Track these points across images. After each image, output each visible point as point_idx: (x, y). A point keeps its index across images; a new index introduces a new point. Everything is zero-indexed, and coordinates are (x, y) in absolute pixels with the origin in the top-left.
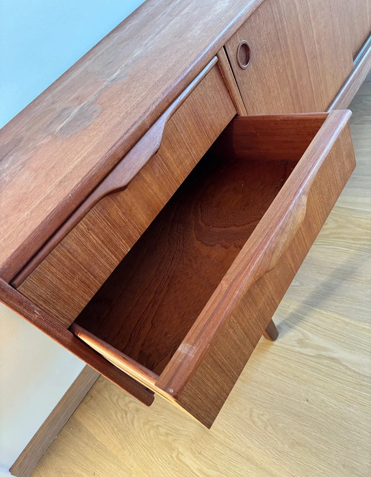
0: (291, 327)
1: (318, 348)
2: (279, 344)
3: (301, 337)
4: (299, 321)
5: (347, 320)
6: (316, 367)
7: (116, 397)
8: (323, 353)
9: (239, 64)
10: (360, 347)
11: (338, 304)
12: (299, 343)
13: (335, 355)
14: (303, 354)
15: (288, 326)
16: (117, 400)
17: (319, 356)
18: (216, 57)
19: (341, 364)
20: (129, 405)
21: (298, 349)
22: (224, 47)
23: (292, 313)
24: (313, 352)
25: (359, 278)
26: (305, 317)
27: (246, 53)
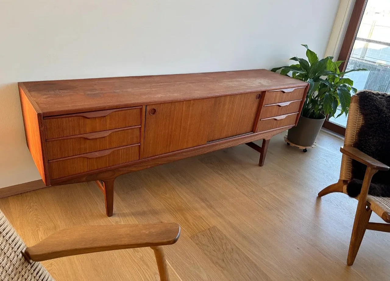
0: (119, 216)
4: (123, 216)
9: (149, 113)
18: (142, 106)
22: (146, 106)
25: (157, 216)
27: (154, 112)
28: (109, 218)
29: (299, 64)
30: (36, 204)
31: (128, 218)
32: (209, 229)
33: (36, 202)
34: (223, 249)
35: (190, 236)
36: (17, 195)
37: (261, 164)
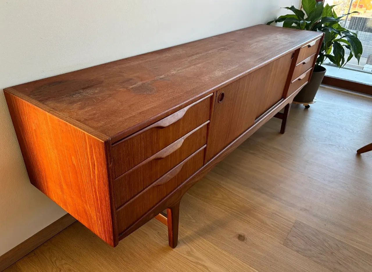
0: (185, 243)
1: (197, 258)
2: (176, 251)
3: (189, 250)
4: (190, 241)
5: (217, 248)
6: (194, 268)
7: (55, 258)
8: (200, 262)
9: (218, 100)
10: (220, 263)
11: (214, 238)
12: (187, 253)
13: (206, 264)
14: (188, 259)
15: (183, 242)
16: (55, 260)
17: (197, 263)
18: (213, 94)
19: (207, 269)
20: (64, 266)
21: (186, 256)
22: (217, 91)
23: (187, 236)
24: (194, 260)
25: (227, 228)
26: (194, 240)
27: (222, 97)
28: (174, 250)
29: (295, 14)
30: (64, 262)
31: (198, 243)
32: (294, 226)
33: (62, 259)
34: (327, 248)
35: (282, 242)
36: (27, 255)
37: (282, 131)
